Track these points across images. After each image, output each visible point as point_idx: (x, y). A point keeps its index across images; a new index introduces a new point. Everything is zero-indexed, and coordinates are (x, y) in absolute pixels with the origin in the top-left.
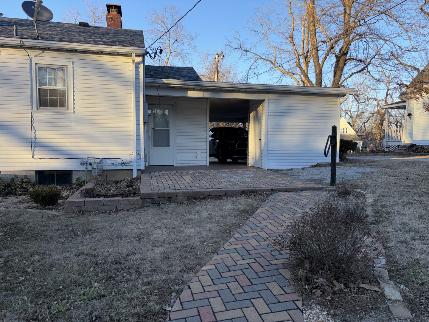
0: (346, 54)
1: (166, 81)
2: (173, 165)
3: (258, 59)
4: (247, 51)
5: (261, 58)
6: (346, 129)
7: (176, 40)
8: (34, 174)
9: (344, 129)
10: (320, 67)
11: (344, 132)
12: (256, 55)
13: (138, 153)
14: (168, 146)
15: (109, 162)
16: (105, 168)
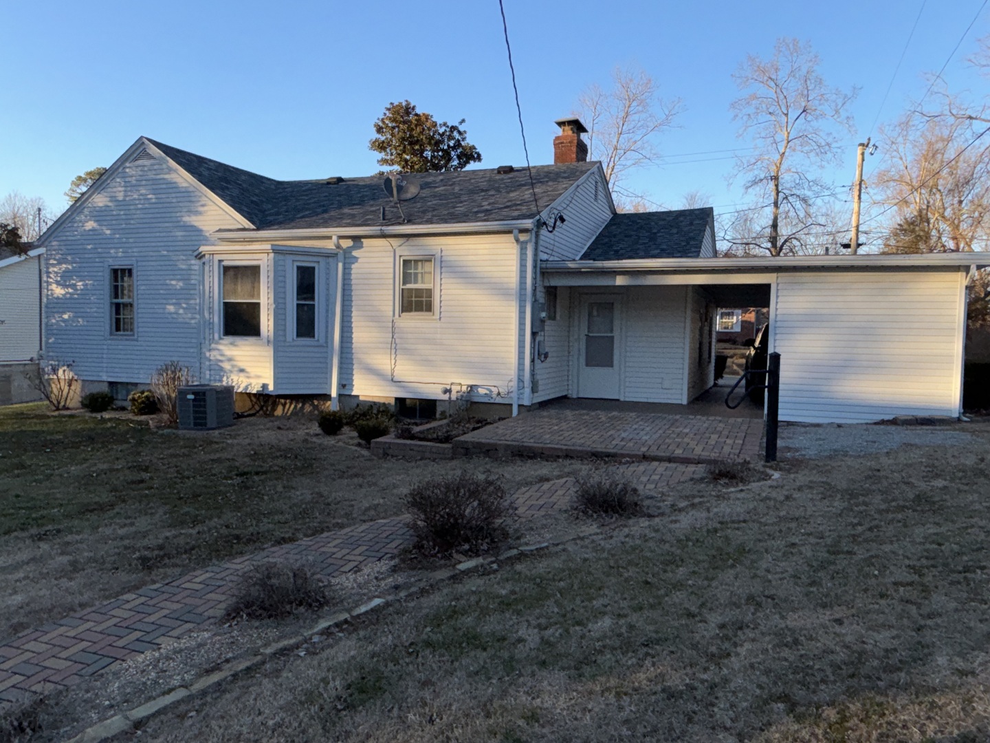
2: (618, 400)
7: (804, 111)
8: (393, 402)
13: (520, 380)
14: (609, 363)
15: (482, 391)
16: (476, 399)
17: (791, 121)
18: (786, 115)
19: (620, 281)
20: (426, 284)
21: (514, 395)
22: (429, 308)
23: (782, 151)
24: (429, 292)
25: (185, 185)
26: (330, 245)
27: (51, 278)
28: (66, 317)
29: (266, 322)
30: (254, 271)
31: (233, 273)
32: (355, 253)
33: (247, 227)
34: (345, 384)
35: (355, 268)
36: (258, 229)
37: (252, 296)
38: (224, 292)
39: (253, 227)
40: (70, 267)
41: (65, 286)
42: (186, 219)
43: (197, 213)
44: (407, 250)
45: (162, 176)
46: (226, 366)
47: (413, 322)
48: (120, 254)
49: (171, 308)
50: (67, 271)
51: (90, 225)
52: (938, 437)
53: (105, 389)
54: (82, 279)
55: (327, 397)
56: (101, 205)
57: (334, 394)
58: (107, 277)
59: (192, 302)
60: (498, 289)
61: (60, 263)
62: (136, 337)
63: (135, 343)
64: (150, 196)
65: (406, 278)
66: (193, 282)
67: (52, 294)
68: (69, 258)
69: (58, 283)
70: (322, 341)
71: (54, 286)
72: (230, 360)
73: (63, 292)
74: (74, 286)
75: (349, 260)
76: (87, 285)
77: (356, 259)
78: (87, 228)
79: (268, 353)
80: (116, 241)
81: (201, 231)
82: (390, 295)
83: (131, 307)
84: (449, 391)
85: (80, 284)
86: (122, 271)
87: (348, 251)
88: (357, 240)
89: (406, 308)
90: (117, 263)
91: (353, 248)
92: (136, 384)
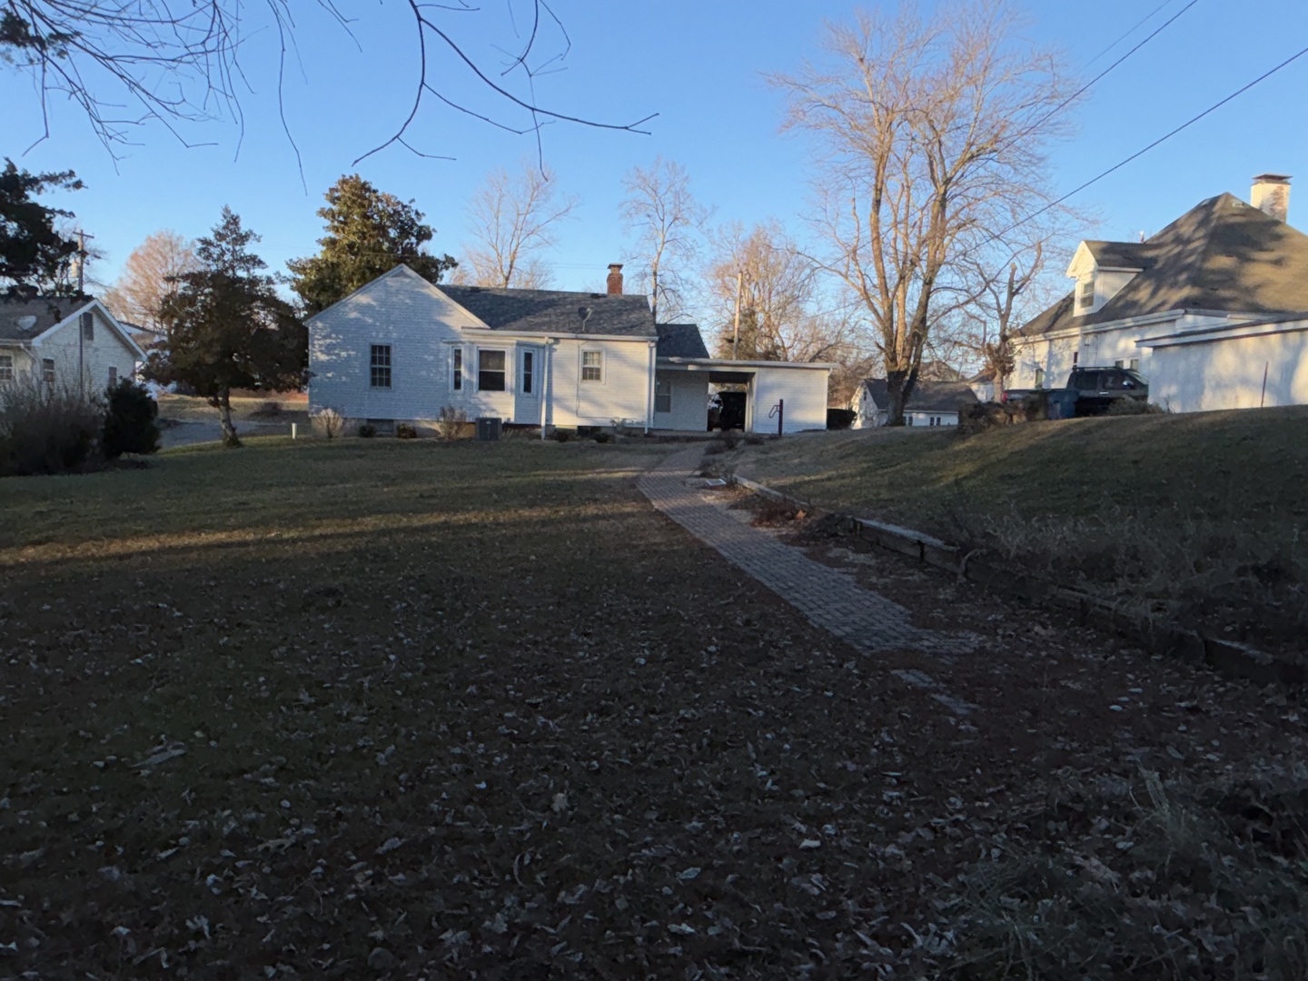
1: (672, 359)
8: (576, 428)
13: (649, 416)
14: (668, 410)
15: (627, 421)
16: (626, 426)
19: (691, 368)
20: (596, 365)
21: (646, 424)
22: (598, 377)
23: (659, 250)
24: (598, 370)
25: (436, 297)
26: (542, 342)
27: (316, 348)
28: (330, 375)
29: (510, 380)
30: (501, 355)
31: (485, 355)
32: (555, 346)
33: (482, 326)
34: (549, 418)
35: (554, 354)
36: (493, 329)
37: (499, 368)
38: (481, 366)
39: (487, 327)
40: (334, 342)
41: (328, 354)
42: (438, 318)
43: (445, 315)
44: (587, 347)
45: (417, 290)
46: (483, 407)
47: (590, 385)
48: (381, 336)
49: (424, 373)
50: (331, 344)
51: (353, 315)
52: (822, 434)
53: (364, 423)
54: (347, 350)
55: (539, 426)
57: (543, 423)
58: (368, 350)
59: (441, 369)
60: (641, 367)
61: (325, 338)
62: (394, 390)
63: (394, 394)
64: (407, 301)
65: (585, 361)
66: (441, 357)
67: (317, 359)
68: (334, 335)
69: (322, 352)
70: (534, 395)
71: (319, 354)
72: (485, 404)
73: (327, 358)
74: (338, 355)
75: (552, 350)
76: (350, 354)
77: (555, 350)
78: (351, 317)
79: (513, 399)
80: (377, 327)
81: (448, 326)
82: (576, 371)
83: (388, 371)
84: (613, 422)
85: (344, 354)
86: (381, 347)
87: (551, 345)
88: (557, 340)
89: (585, 377)
90: (378, 342)
91: (555, 343)
92: (392, 421)
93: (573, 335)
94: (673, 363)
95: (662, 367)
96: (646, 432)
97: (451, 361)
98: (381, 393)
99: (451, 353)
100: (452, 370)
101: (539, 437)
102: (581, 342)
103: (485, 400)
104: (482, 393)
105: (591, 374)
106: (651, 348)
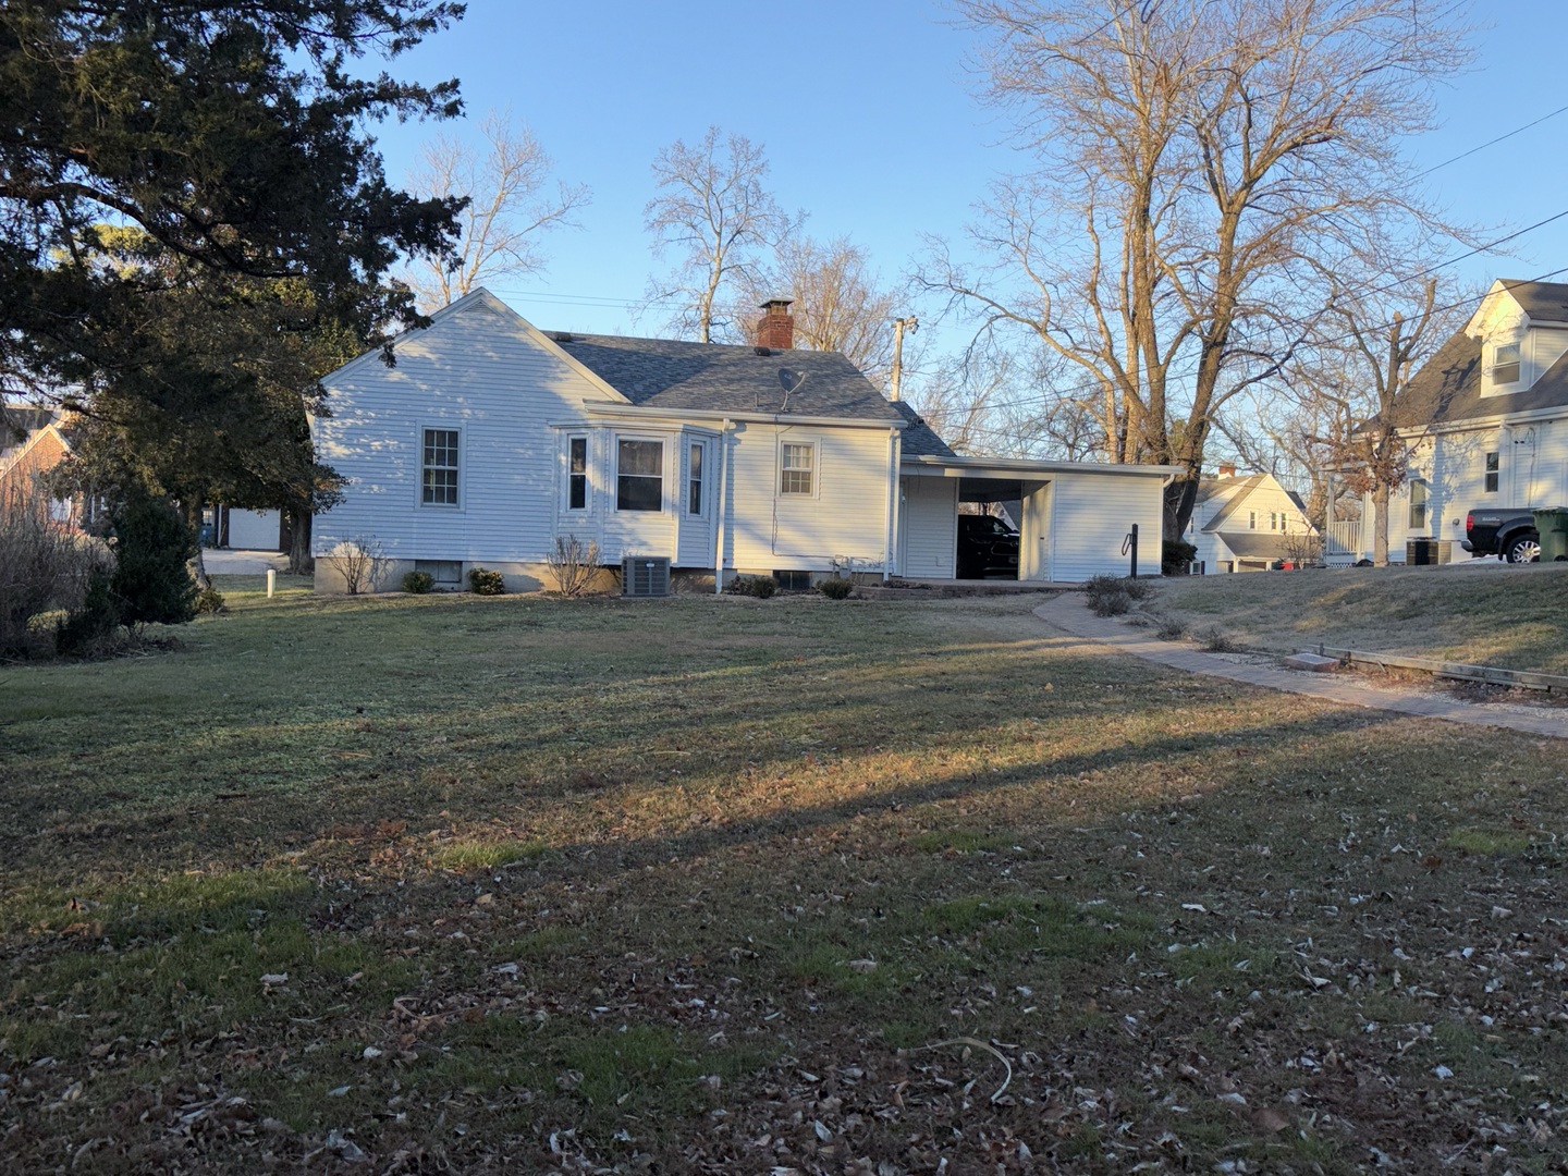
0: (1223, 343)
1: (922, 458)
3: (997, 317)
4: (967, 292)
5: (1007, 314)
6: (1284, 518)
7: (739, 232)
8: (771, 574)
9: (1274, 516)
10: (1159, 372)
11: (1274, 526)
12: (994, 304)
13: (891, 553)
15: (855, 562)
16: (854, 570)
17: (724, 242)
18: (719, 234)
20: (802, 468)
21: (887, 566)
22: (806, 489)
24: (807, 476)
25: (539, 348)
26: (720, 427)
27: (325, 433)
28: (351, 482)
29: (670, 491)
30: (655, 449)
31: (628, 449)
32: (737, 435)
33: (617, 399)
34: (728, 557)
35: (737, 449)
36: (634, 404)
37: (653, 472)
38: (622, 466)
39: (626, 400)
40: (360, 423)
41: (348, 445)
42: (542, 384)
43: (556, 379)
44: (793, 436)
45: (506, 334)
46: (626, 539)
47: (795, 501)
48: (442, 414)
49: (516, 478)
50: (354, 427)
51: (395, 376)
53: (412, 567)
54: (380, 438)
55: (713, 571)
56: (415, 354)
57: (719, 567)
58: (420, 437)
59: (546, 473)
60: (879, 470)
61: (342, 416)
62: (462, 509)
63: (463, 516)
64: (490, 354)
65: (787, 461)
66: (546, 452)
67: (328, 454)
68: (359, 412)
69: (338, 441)
70: (706, 517)
71: (331, 444)
72: (629, 533)
73: (347, 452)
74: (365, 446)
75: (734, 442)
76: (387, 446)
77: (739, 441)
78: (391, 379)
79: (675, 525)
80: (436, 399)
81: (560, 398)
82: (772, 475)
83: (453, 475)
84: (835, 564)
85: (376, 445)
86: (442, 434)
87: (731, 432)
88: (741, 423)
89: (785, 489)
90: (436, 425)
91: (736, 430)
92: (460, 563)
93: (770, 417)
94: (924, 465)
95: (913, 472)
96: (886, 578)
97: (565, 459)
98: (440, 513)
99: (567, 446)
100: (566, 474)
101: (712, 589)
102: (780, 428)
103: (628, 526)
104: (625, 514)
105: (795, 483)
106: (894, 439)
